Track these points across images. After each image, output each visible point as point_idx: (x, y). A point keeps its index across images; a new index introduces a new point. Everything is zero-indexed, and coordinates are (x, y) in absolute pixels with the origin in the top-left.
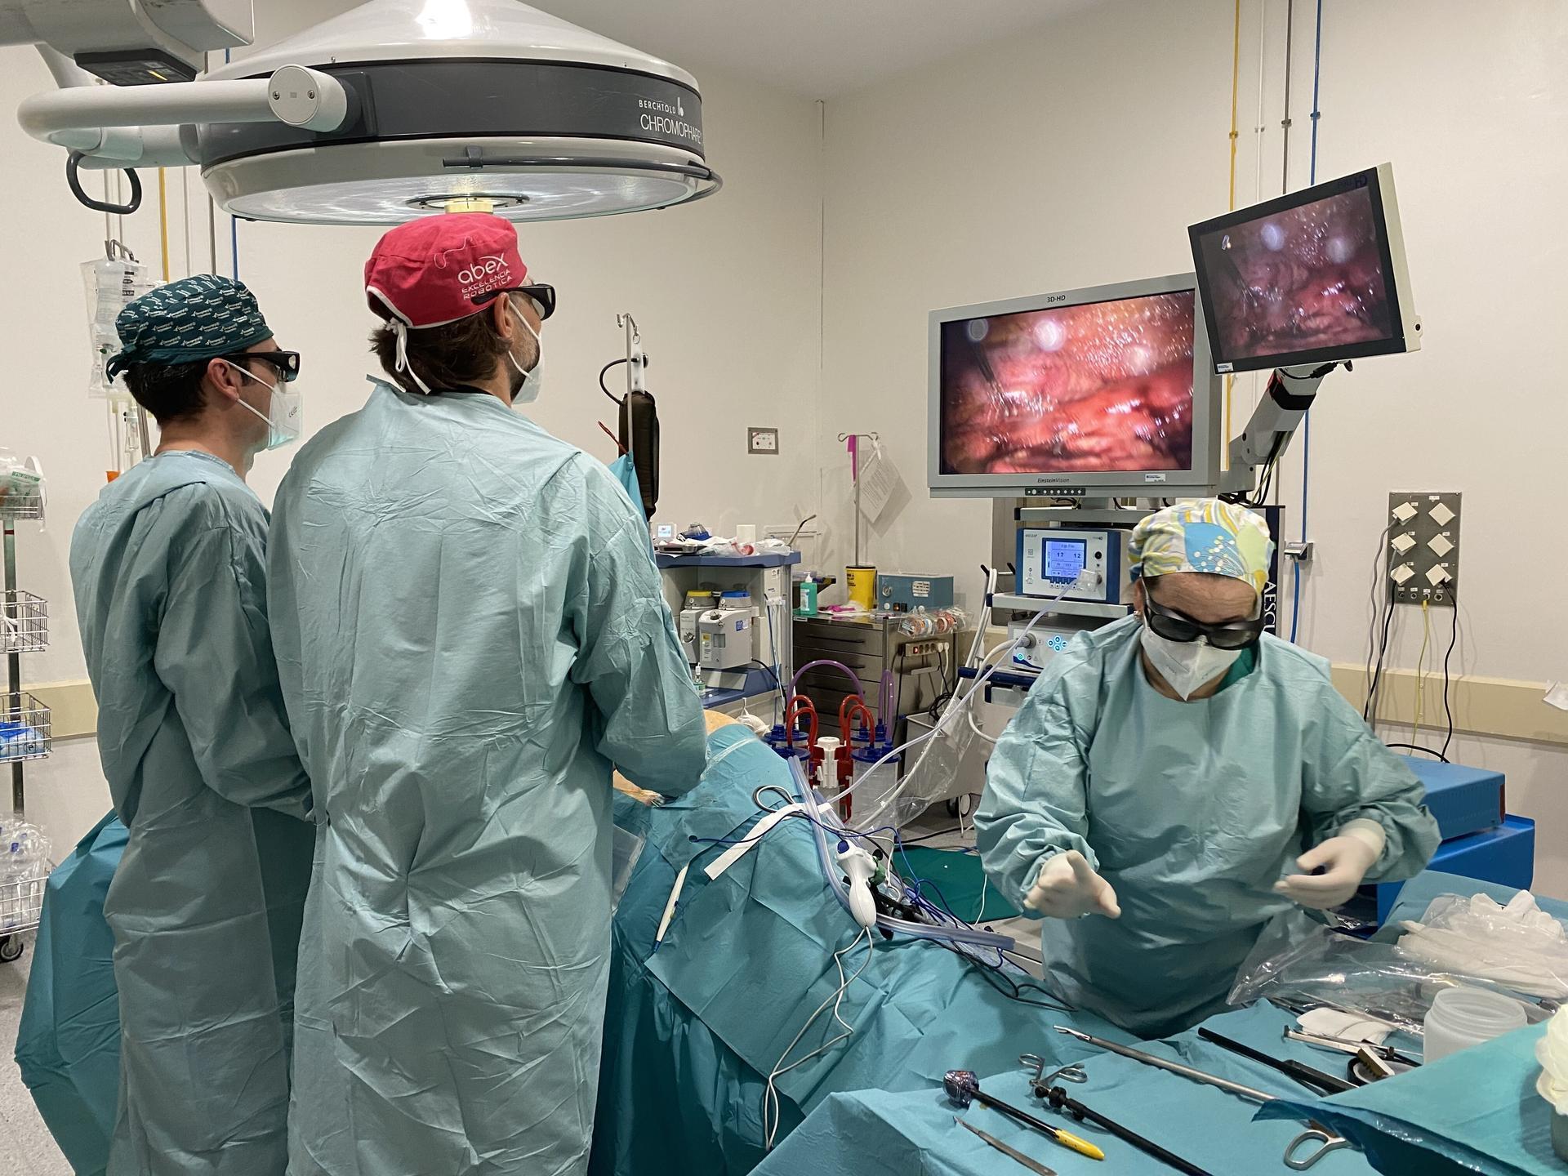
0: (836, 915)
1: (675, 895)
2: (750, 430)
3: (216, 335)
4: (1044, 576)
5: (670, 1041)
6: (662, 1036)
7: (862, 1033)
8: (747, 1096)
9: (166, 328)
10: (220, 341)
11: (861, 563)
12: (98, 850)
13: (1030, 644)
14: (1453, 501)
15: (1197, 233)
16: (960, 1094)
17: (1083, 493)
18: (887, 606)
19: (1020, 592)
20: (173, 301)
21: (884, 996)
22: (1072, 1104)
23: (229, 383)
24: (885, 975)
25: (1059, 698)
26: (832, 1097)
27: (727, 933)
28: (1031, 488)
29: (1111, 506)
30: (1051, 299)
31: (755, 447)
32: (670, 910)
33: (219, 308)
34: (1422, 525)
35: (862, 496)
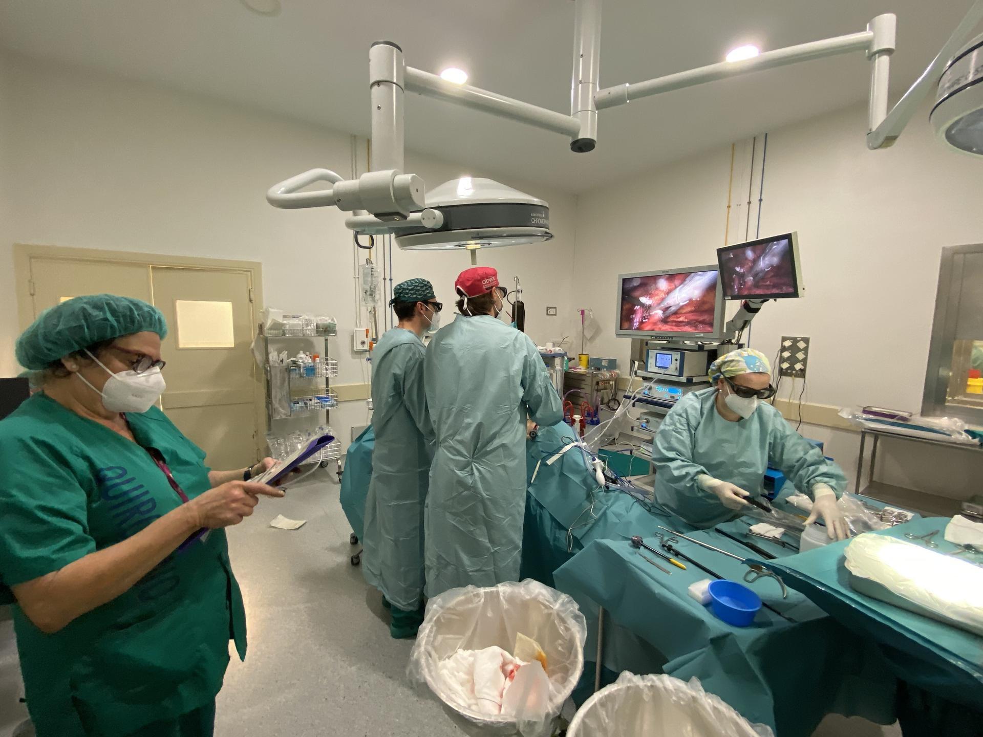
0: (590, 480)
1: (537, 469)
2: (547, 308)
3: (420, 295)
4: (656, 366)
5: (536, 515)
6: (533, 513)
7: (599, 519)
8: (561, 535)
9: (407, 291)
10: (421, 296)
11: (583, 353)
12: (364, 442)
13: (650, 389)
14: (806, 340)
15: (720, 252)
16: (637, 544)
17: (672, 338)
18: (593, 368)
19: (646, 370)
20: (410, 284)
21: (607, 508)
22: (674, 550)
23: (422, 310)
24: (607, 501)
25: (684, 415)
26: (596, 541)
27: (554, 483)
28: (653, 336)
29: (681, 343)
30: (663, 272)
31: (549, 313)
32: (535, 473)
33: (422, 287)
34: (794, 348)
35: (585, 331)
